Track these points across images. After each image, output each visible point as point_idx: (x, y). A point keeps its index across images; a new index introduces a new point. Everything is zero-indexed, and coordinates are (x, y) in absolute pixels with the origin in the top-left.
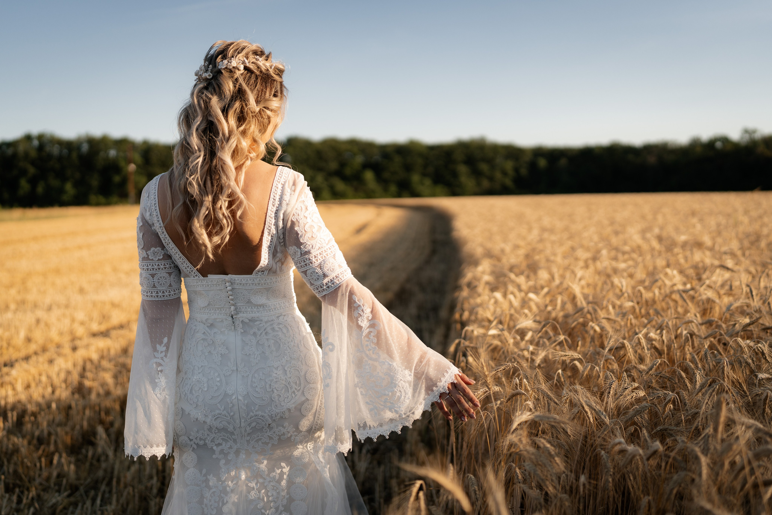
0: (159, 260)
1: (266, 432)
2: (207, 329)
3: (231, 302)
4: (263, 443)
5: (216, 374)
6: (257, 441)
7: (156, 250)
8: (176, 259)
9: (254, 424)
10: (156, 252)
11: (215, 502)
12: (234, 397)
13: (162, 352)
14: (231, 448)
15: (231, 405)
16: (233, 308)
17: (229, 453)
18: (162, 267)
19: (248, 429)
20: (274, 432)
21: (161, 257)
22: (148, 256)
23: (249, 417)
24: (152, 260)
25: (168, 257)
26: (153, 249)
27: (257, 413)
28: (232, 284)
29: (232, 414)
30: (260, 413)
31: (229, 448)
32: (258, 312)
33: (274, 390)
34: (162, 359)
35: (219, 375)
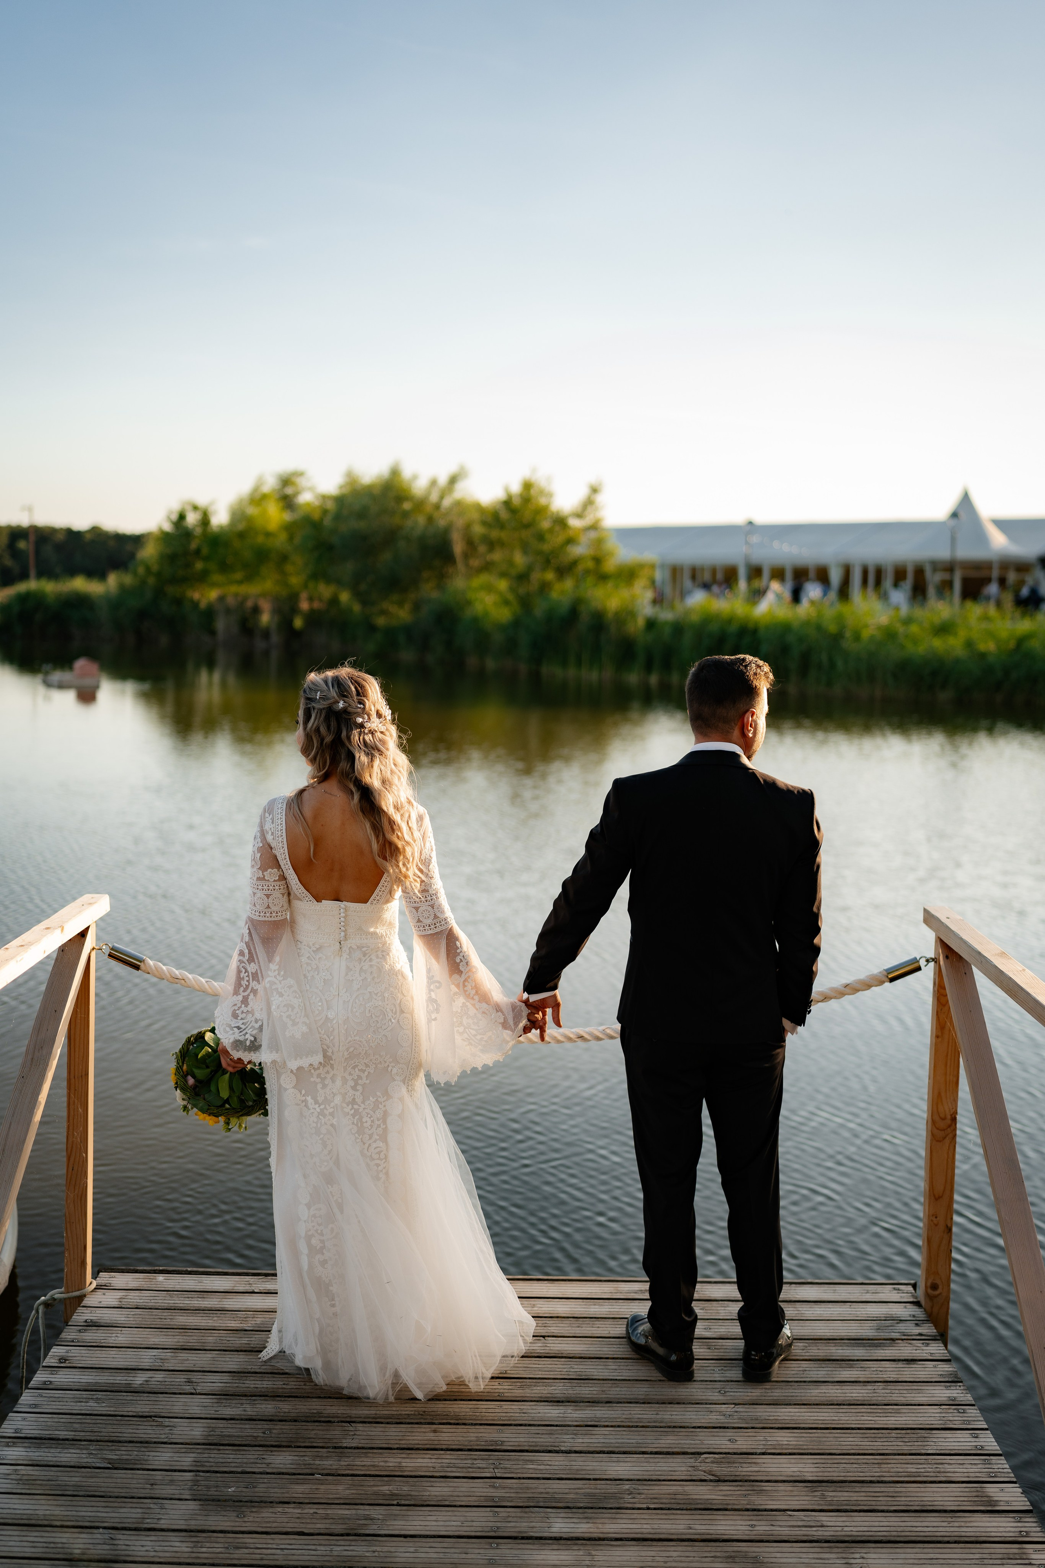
0: (275, 881)
1: (363, 1059)
2: (312, 953)
3: (342, 928)
4: (359, 1070)
5: (318, 999)
6: (354, 1068)
7: (273, 871)
8: (292, 884)
9: (351, 1049)
10: (272, 874)
11: (313, 1122)
12: (335, 1022)
13: (275, 971)
14: (328, 1072)
15: (331, 1029)
16: (343, 934)
17: (326, 1078)
18: (277, 888)
19: (346, 1053)
20: (371, 1060)
21: (277, 878)
22: (264, 876)
23: (347, 1041)
24: (268, 881)
25: (283, 878)
26: (270, 870)
27: (356, 1038)
28: (346, 911)
29: (332, 1037)
30: (357, 1038)
31: (326, 1073)
32: (367, 939)
33: (373, 1015)
34: (275, 977)
35: (321, 999)
